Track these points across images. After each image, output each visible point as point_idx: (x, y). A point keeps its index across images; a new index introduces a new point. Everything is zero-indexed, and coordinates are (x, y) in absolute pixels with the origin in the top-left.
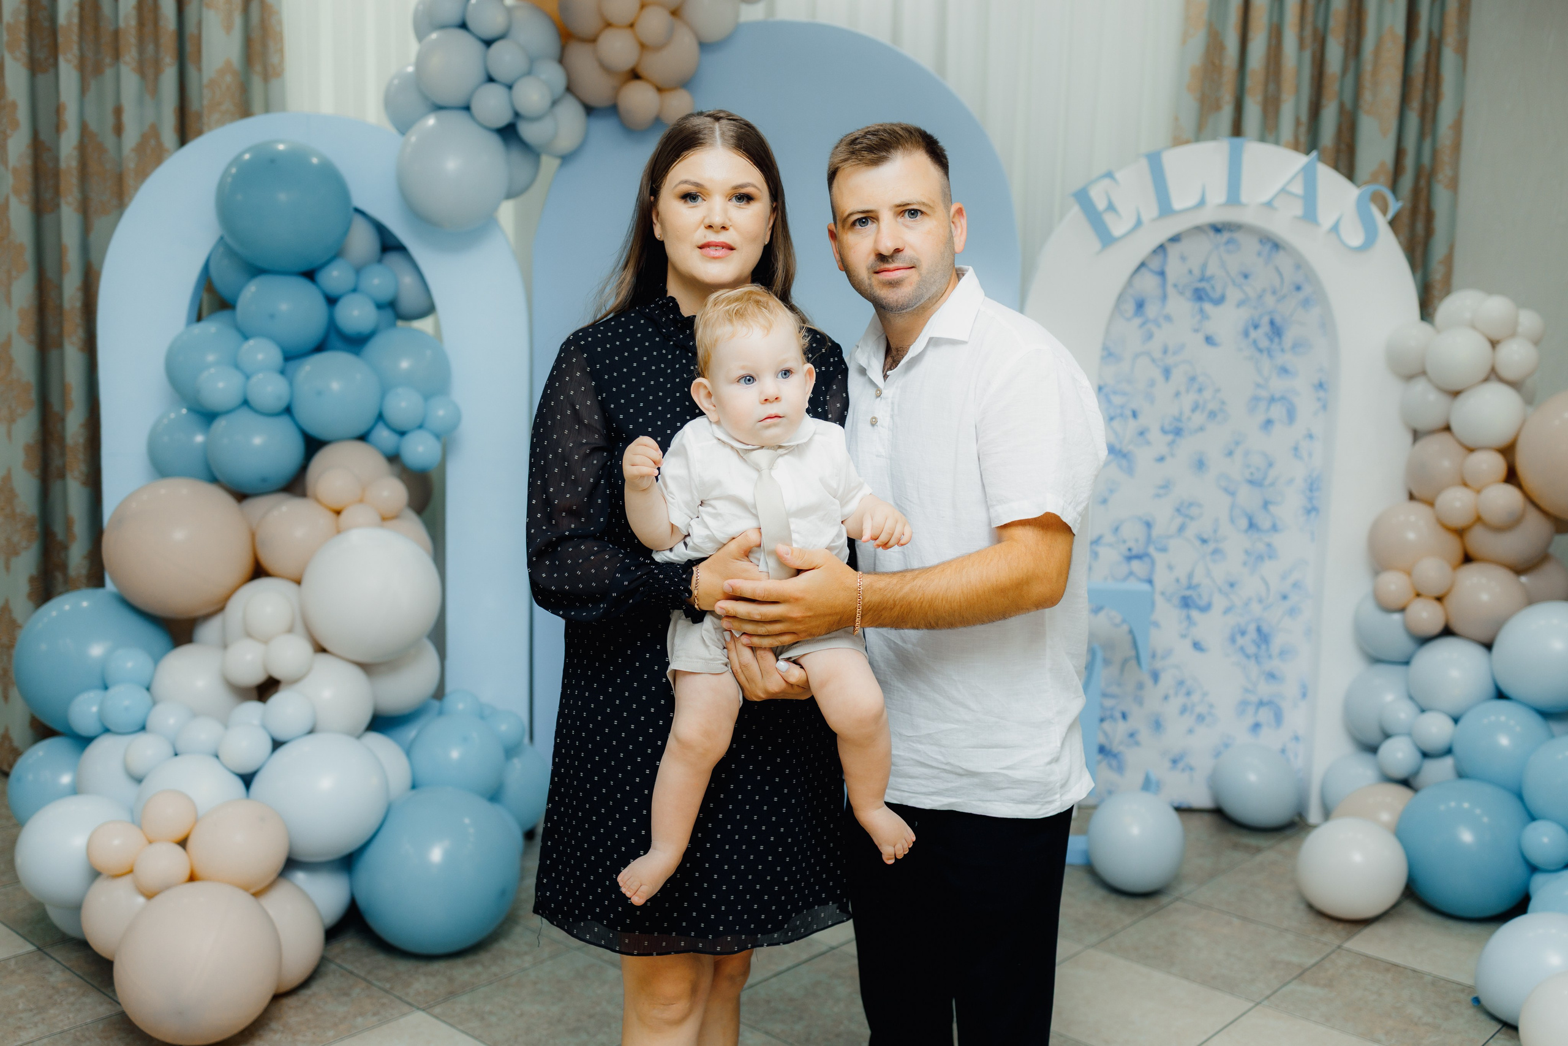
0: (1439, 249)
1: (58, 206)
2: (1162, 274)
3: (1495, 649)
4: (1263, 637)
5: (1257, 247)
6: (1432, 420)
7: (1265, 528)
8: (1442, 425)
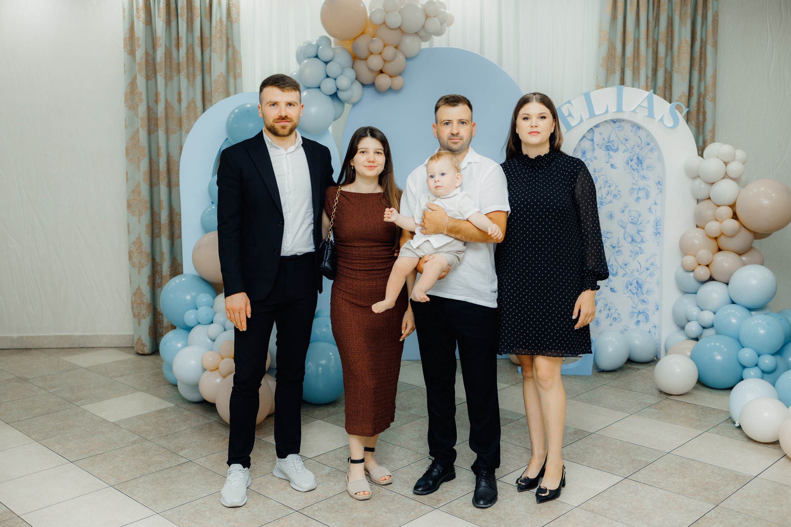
0: (709, 126)
1: (157, 130)
2: (592, 140)
3: (729, 285)
4: (639, 285)
5: (631, 128)
6: (703, 195)
7: (639, 241)
8: (707, 197)
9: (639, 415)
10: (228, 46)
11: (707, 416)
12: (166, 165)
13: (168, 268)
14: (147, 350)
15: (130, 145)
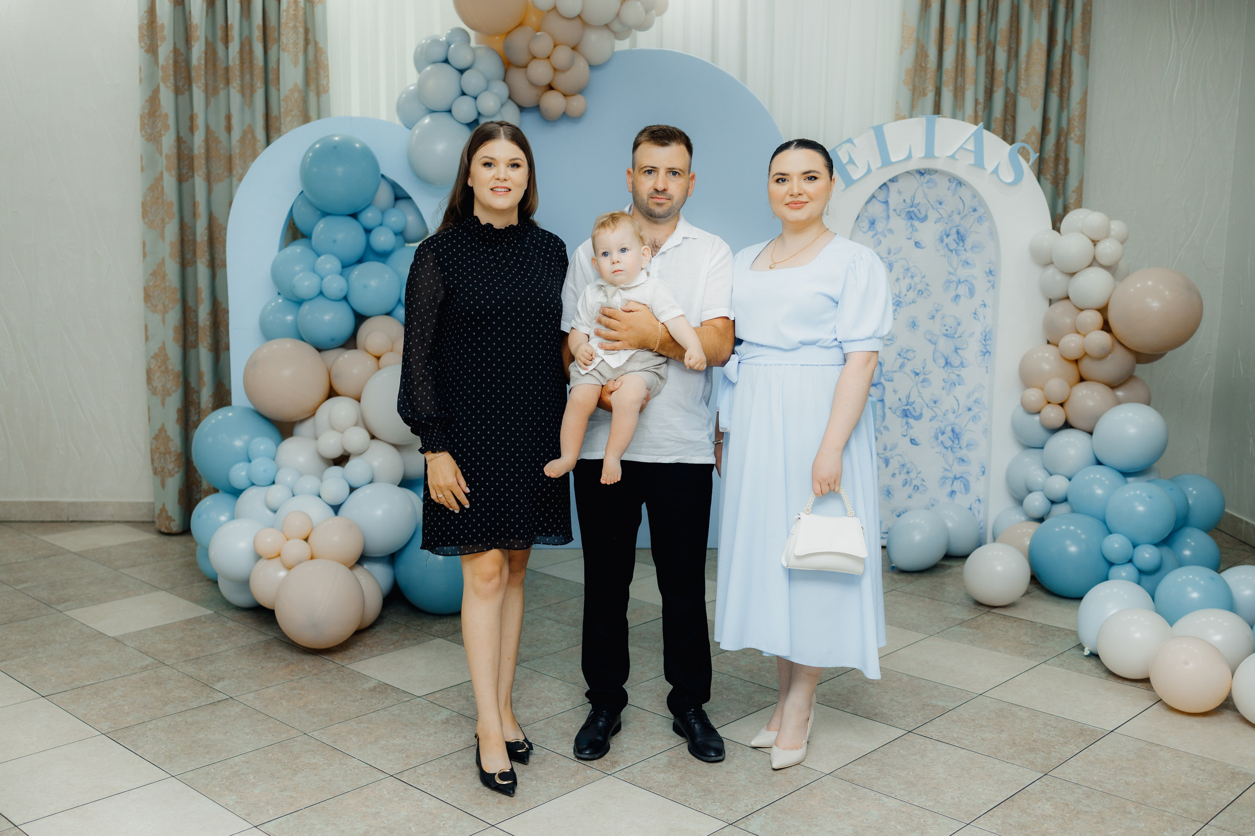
0: (1073, 183)
1: (193, 176)
2: (886, 202)
3: (1094, 434)
4: (956, 435)
5: (948, 184)
6: (1058, 293)
7: (956, 365)
8: (1063, 295)
9: (943, 636)
10: (307, 42)
11: (1048, 639)
12: (206, 232)
13: (211, 396)
14: (175, 526)
15: (148, 199)
